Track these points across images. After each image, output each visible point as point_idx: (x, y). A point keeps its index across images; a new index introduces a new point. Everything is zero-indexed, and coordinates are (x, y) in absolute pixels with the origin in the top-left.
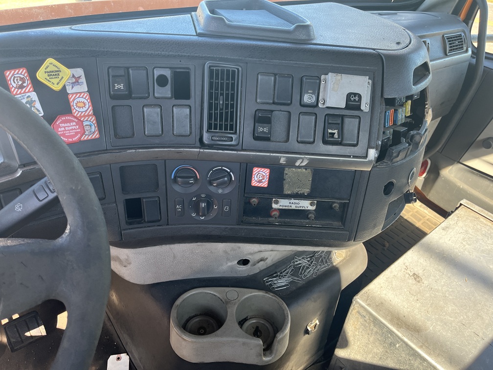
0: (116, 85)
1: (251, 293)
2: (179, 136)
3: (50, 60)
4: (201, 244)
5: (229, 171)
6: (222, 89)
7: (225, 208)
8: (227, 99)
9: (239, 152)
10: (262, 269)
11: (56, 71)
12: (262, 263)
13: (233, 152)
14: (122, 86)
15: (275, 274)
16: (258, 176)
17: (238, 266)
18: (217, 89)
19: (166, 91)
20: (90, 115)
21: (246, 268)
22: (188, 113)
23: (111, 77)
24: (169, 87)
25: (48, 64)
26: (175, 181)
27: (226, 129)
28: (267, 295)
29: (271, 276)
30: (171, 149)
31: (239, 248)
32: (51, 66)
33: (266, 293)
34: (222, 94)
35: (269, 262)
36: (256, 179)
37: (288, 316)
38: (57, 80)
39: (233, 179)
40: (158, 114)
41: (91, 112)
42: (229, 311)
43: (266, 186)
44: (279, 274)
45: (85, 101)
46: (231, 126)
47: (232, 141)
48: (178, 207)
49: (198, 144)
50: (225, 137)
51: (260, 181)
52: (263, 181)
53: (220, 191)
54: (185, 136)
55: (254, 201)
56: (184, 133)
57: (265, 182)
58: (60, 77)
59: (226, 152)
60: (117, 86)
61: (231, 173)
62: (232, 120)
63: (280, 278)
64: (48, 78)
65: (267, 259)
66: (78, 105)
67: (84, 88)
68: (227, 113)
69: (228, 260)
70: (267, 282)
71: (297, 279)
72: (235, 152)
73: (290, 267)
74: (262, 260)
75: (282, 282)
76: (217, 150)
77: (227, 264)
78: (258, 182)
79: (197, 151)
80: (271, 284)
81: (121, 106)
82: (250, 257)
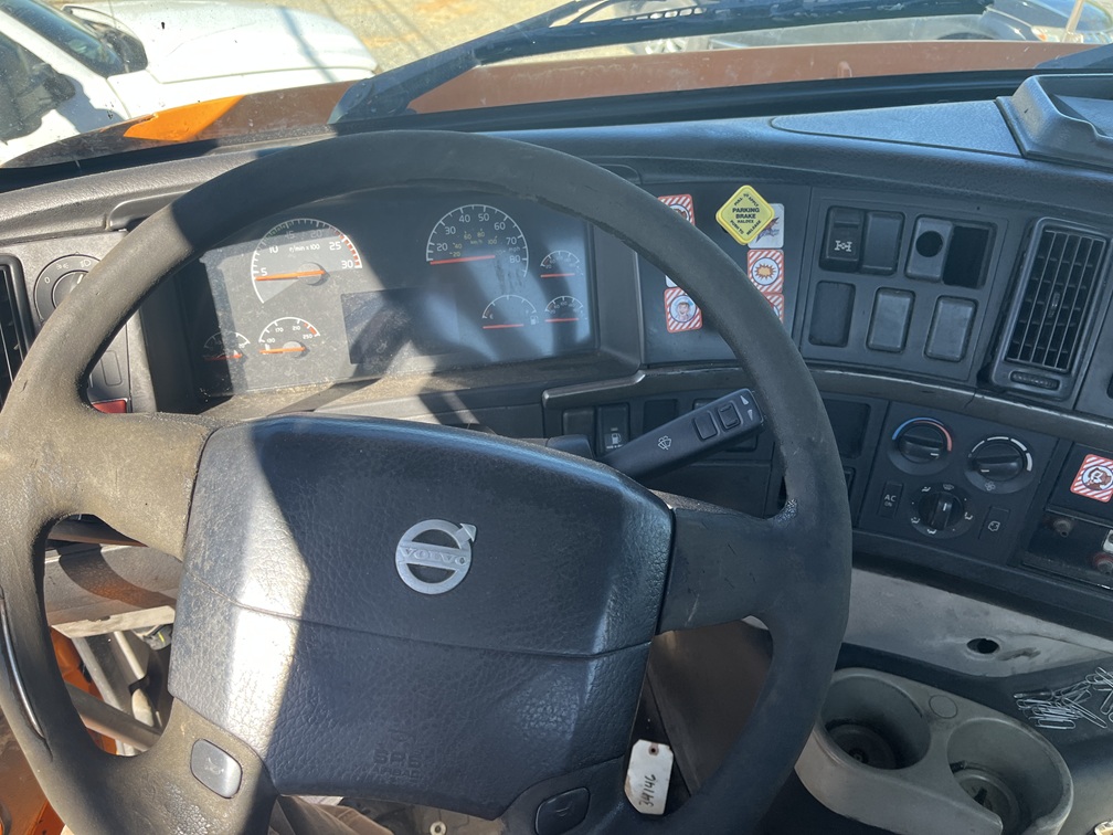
0: (838, 242)
1: (987, 716)
2: (936, 359)
3: (747, 189)
4: (903, 581)
5: (1024, 449)
6: (1062, 278)
7: (992, 524)
8: (1068, 300)
9: (1065, 416)
10: (1020, 672)
11: (752, 210)
12: (1023, 659)
13: (1052, 413)
14: (848, 247)
15: (1043, 691)
16: (1093, 475)
17: (969, 650)
18: (1049, 275)
19: (935, 266)
20: (776, 293)
21: (983, 660)
22: (969, 316)
23: (830, 226)
24: (940, 258)
25: (741, 196)
26: (899, 445)
27: (1050, 362)
28: (1025, 731)
29: (1035, 693)
30: (913, 382)
31: (987, 613)
32: (746, 198)
33: (1023, 726)
34: (1059, 289)
35: (1039, 662)
36: (1086, 479)
37: (1069, 789)
38: (750, 226)
39: (1029, 467)
40: (904, 307)
41: (780, 286)
42: (934, 737)
43: (1106, 499)
44: (1053, 694)
45: (775, 266)
46: (1064, 358)
47: (1056, 388)
48: (888, 497)
49: (973, 382)
50: (1044, 378)
51: (1094, 487)
52: (1102, 487)
53: (990, 487)
54: (949, 361)
55: (1065, 524)
56: (948, 355)
57: (1105, 491)
58: (755, 221)
59: (1034, 408)
60: (839, 246)
61: (1028, 455)
62: (1068, 345)
63: (1054, 705)
64: (736, 221)
65: (1038, 653)
66: (761, 271)
67: (779, 241)
68: (1059, 330)
69: (951, 631)
70: (1022, 704)
71: (1095, 717)
72: (1057, 414)
73: (1080, 687)
74: (1027, 653)
75: (1058, 714)
76: (1015, 401)
77: (944, 637)
78: (1088, 487)
79: (967, 396)
80: (1030, 711)
81: (834, 283)
82: (1004, 638)
